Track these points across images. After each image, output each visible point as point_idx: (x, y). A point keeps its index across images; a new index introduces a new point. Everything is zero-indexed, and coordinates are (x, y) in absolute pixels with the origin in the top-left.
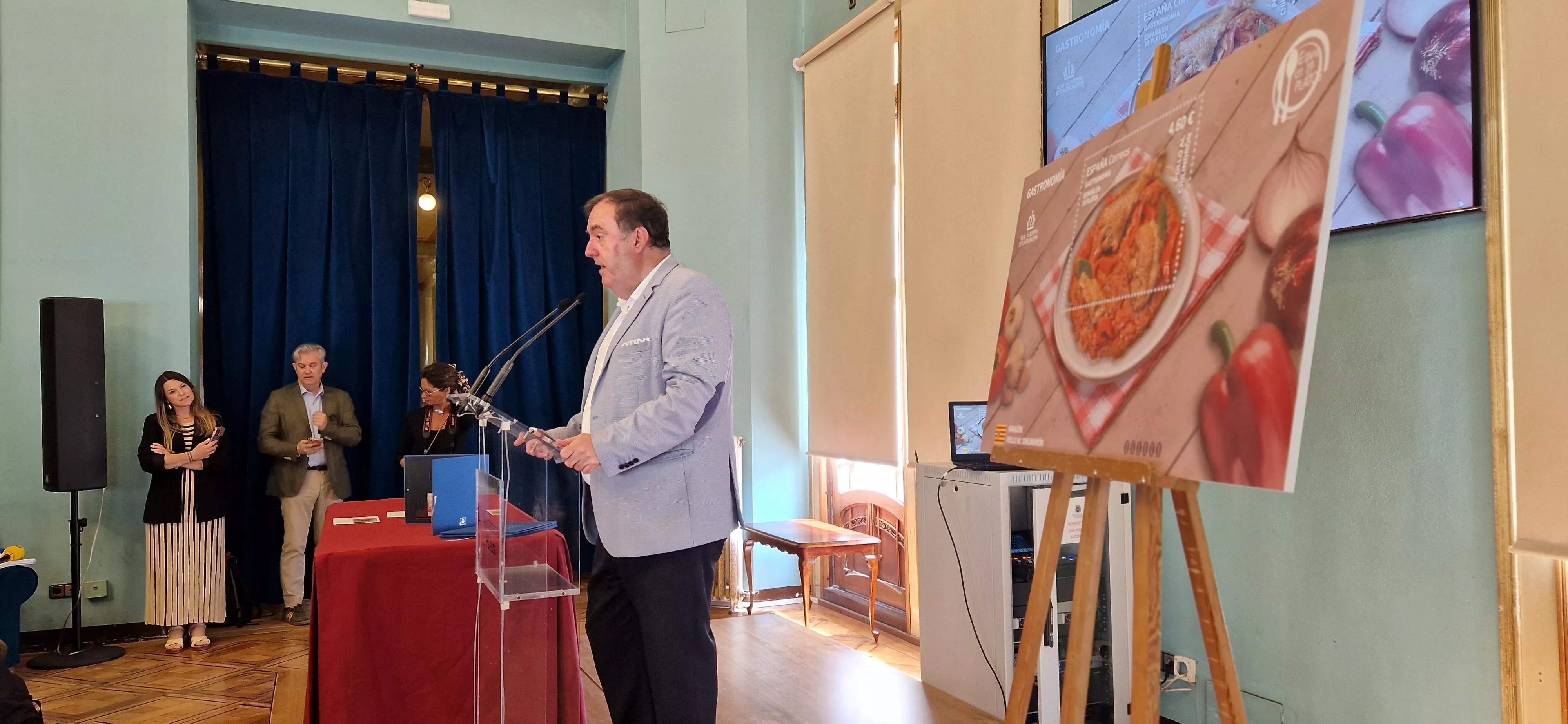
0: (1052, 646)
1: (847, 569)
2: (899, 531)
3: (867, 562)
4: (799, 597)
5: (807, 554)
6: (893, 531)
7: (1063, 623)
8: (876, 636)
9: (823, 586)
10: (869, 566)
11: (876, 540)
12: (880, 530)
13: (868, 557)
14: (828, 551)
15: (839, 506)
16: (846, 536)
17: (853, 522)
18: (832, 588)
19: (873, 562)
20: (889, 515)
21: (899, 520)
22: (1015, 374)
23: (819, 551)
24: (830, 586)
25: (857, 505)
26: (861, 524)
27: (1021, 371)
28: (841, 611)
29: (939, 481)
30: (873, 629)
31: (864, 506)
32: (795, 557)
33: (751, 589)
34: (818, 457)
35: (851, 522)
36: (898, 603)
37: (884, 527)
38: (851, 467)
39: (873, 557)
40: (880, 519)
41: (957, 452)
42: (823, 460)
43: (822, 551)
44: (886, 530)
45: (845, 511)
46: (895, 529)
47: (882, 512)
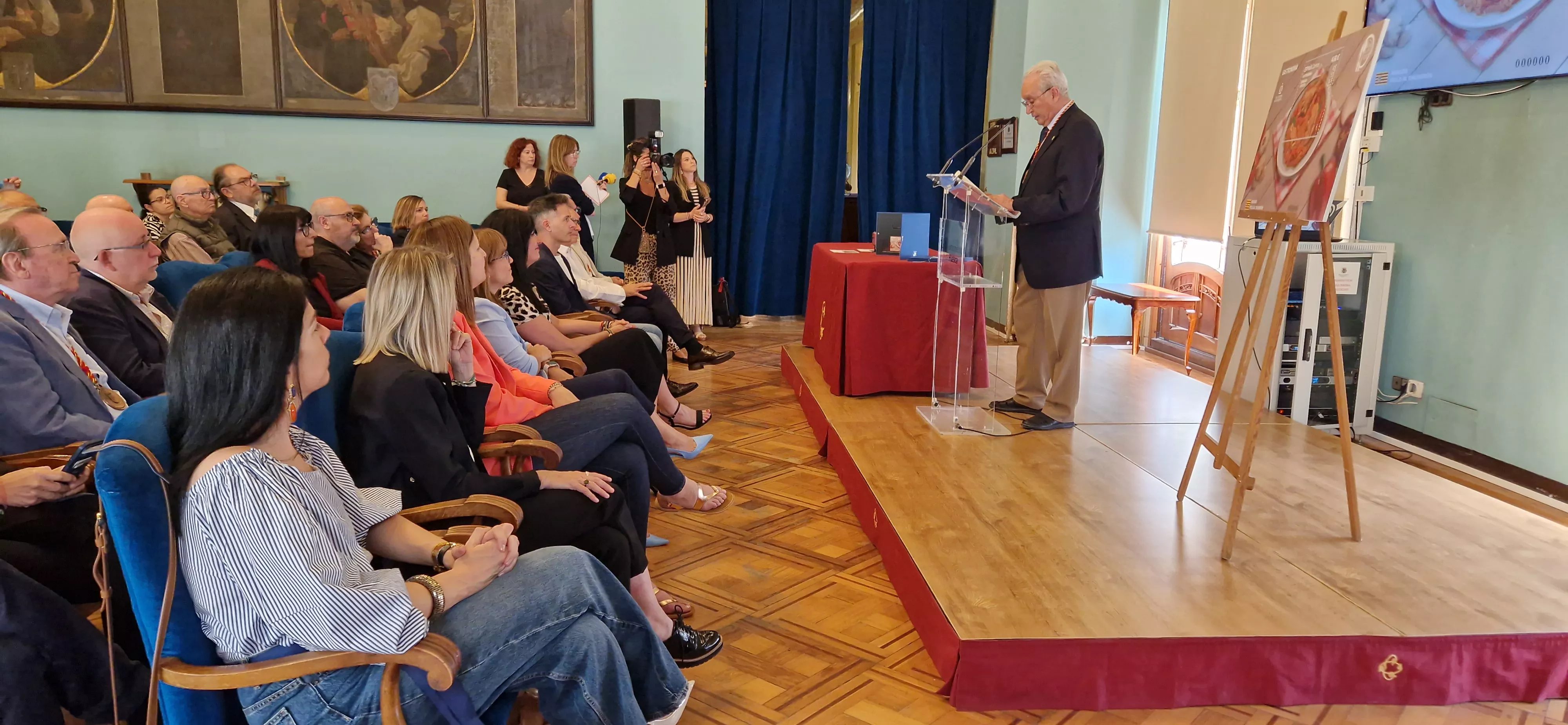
0: (1308, 360)
1: (1172, 325)
2: (1219, 295)
3: (1187, 315)
4: (1129, 344)
5: (1139, 305)
6: (1213, 295)
7: (1325, 351)
8: (1189, 371)
9: (1150, 336)
10: (1189, 318)
11: (1197, 299)
12: (1203, 294)
13: (1188, 311)
14: (1156, 304)
15: (1170, 275)
16: (1173, 295)
17: (1181, 288)
18: (1158, 339)
19: (1193, 315)
20: (1212, 282)
21: (1219, 287)
22: (1259, 174)
23: (1148, 303)
24: (1157, 338)
25: (1185, 275)
26: (1188, 289)
27: (1262, 172)
28: (1163, 356)
29: (1241, 247)
30: (1187, 365)
31: (1192, 275)
32: (1129, 307)
33: (1091, 335)
34: (1156, 235)
35: (1179, 288)
36: (1211, 351)
37: (1206, 291)
38: (1184, 244)
39: (1193, 311)
40: (1204, 286)
41: (1259, 228)
42: (1161, 237)
43: (1151, 303)
44: (1207, 294)
45: (1175, 279)
46: (1215, 293)
47: (1206, 280)
